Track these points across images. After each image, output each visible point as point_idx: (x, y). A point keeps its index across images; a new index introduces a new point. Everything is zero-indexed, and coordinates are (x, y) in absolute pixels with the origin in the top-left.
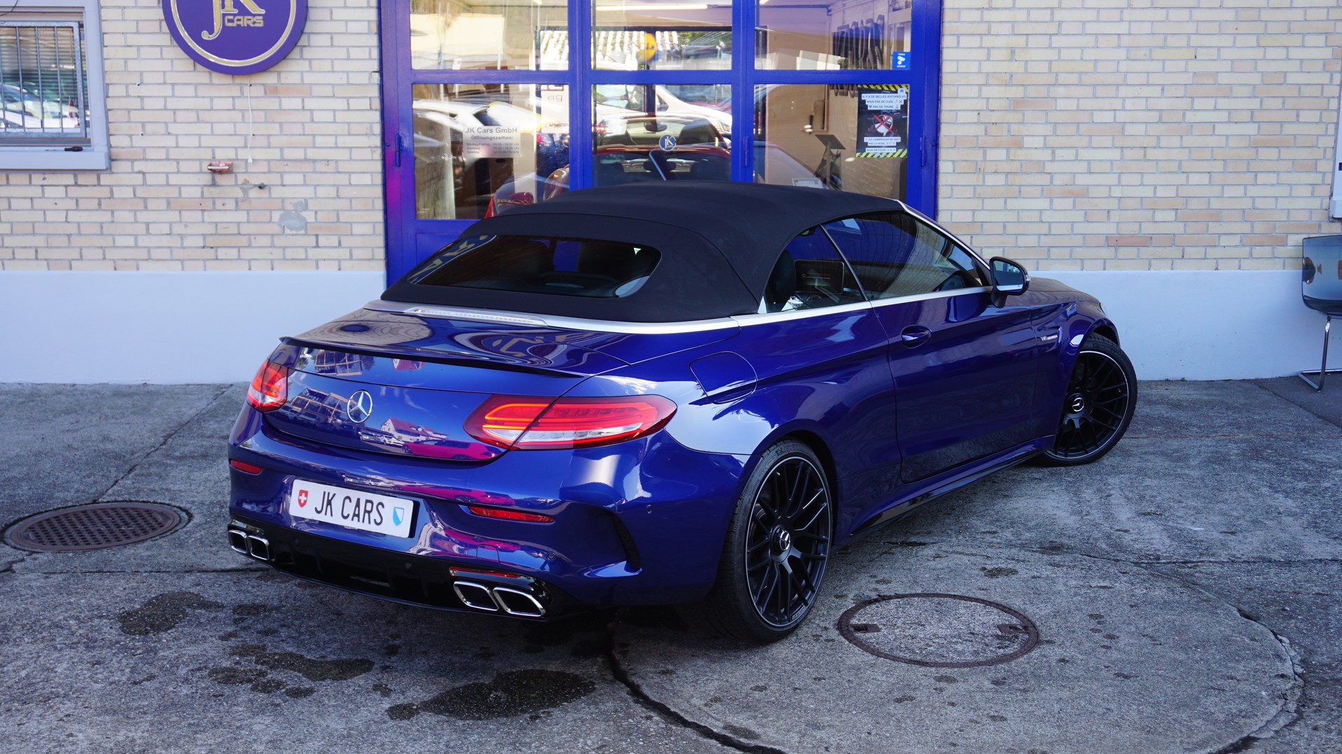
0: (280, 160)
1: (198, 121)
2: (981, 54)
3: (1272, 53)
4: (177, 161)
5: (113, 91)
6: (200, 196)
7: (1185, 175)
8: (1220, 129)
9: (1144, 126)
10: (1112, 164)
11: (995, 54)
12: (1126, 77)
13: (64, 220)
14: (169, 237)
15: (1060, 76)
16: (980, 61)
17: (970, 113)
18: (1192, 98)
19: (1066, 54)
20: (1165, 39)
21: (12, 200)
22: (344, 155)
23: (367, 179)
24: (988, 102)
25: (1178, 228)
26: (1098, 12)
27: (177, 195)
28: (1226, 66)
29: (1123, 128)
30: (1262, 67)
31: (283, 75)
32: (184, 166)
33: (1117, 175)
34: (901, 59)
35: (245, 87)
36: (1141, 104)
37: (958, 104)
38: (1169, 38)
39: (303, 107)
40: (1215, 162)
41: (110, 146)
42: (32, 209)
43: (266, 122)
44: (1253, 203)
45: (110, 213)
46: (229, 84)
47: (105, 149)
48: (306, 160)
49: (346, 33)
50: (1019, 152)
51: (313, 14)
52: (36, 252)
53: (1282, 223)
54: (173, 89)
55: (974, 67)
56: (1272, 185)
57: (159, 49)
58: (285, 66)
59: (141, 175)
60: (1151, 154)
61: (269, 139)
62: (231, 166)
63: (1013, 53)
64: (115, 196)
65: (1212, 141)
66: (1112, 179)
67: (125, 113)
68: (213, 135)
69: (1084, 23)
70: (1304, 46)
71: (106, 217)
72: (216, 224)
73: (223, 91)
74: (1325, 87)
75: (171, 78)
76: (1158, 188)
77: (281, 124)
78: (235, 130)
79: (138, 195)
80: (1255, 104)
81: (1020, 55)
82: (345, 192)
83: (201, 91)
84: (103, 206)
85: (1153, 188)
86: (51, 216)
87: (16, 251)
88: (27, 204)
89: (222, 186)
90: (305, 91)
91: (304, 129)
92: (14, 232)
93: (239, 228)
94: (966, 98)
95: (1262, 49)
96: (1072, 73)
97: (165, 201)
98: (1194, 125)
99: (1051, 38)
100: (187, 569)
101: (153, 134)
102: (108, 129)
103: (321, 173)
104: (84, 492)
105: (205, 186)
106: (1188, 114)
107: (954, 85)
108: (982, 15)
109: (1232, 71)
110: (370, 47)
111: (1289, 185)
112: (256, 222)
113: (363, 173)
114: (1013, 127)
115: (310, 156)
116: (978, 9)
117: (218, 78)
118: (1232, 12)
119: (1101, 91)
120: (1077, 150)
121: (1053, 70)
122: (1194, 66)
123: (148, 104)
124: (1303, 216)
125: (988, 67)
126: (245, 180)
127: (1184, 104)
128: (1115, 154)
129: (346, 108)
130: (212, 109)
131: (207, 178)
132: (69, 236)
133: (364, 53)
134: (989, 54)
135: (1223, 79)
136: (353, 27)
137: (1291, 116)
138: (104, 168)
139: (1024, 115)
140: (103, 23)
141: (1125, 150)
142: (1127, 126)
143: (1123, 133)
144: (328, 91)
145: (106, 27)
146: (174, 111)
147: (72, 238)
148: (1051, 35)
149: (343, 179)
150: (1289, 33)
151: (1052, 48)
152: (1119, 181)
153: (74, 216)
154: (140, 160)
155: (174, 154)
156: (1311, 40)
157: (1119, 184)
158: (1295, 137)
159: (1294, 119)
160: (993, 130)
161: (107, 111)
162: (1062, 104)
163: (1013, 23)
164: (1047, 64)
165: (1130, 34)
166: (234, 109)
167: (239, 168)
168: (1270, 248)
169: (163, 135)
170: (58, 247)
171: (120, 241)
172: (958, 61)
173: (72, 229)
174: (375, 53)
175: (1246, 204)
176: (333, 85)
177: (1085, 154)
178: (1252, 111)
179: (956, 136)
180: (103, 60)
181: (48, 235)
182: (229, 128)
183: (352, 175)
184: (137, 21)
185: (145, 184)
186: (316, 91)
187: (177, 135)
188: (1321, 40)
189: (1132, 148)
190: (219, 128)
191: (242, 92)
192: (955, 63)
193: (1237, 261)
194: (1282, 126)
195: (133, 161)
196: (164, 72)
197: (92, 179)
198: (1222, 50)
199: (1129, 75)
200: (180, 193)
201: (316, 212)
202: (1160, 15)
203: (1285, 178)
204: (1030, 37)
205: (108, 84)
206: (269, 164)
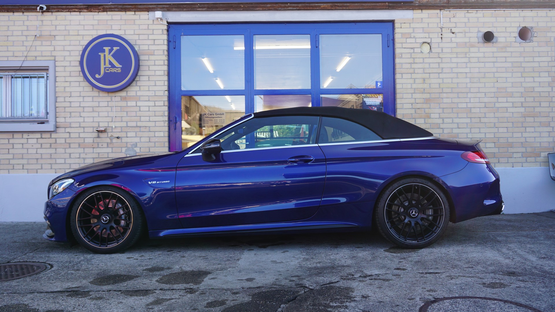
0: (126, 127)
1: (93, 111)
2: (412, 81)
3: (528, 80)
4: (84, 127)
5: (59, 100)
6: (92, 142)
7: (497, 128)
8: (510, 110)
9: (479, 109)
10: (467, 124)
11: (417, 81)
12: (470, 89)
13: (35, 152)
14: (79, 159)
15: (444, 89)
16: (411, 84)
17: (408, 104)
18: (497, 98)
19: (445, 81)
20: (485, 75)
21: (14, 145)
22: (153, 124)
23: (162, 134)
24: (415, 100)
25: (496, 150)
26: (457, 64)
27: (83, 142)
28: (510, 85)
29: (471, 110)
30: (524, 85)
31: (129, 92)
32: (86, 130)
33: (470, 129)
34: (379, 84)
35: (113, 97)
36: (477, 100)
37: (404, 101)
38: (486, 74)
39: (136, 105)
40: (509, 123)
41: (56, 122)
42: (23, 148)
43: (121, 111)
44: (526, 139)
45: (55, 149)
46: (106, 96)
47: (54, 123)
48: (137, 126)
49: (155, 75)
50: (429, 120)
51: (141, 68)
52: (23, 166)
53: (538, 148)
54: (83, 99)
55: (409, 86)
56: (533, 132)
57: (78, 83)
58: (129, 89)
59: (68, 134)
60: (483, 120)
61: (122, 118)
62: (106, 129)
63: (424, 80)
64: (57, 142)
65: (507, 115)
66: (468, 130)
67: (63, 108)
68: (99, 117)
69: (452, 68)
70: (540, 77)
71: (53, 151)
72: (99, 153)
73: (104, 99)
74: (550, 92)
75: (83, 94)
76: (487, 134)
77: (127, 112)
78: (108, 115)
79: (67, 142)
80: (523, 100)
81: (427, 81)
82: (153, 140)
83: (95, 99)
84: (52, 147)
85: (484, 134)
86: (30, 151)
87: (15, 166)
88: (21, 146)
89: (102, 138)
90: (137, 98)
91: (136, 114)
92: (14, 158)
93: (108, 155)
94: (406, 98)
95: (523, 78)
96: (448, 88)
97: (78, 144)
98: (499, 108)
99: (439, 75)
100: (32, 292)
101: (74, 117)
102: (56, 115)
103: (143, 132)
104: (6, 258)
105: (95, 137)
106: (496, 104)
107: (401, 93)
108: (411, 66)
109: (512, 87)
110: (164, 81)
111: (539, 132)
112: (116, 152)
113: (160, 131)
114: (426, 110)
115: (138, 125)
116: (409, 63)
117: (102, 94)
118: (510, 64)
119: (460, 95)
120: (453, 119)
121: (441, 87)
122: (497, 85)
123: (73, 104)
124: (546, 145)
125: (414, 86)
126: (111, 135)
127: (494, 100)
128: (468, 120)
129: (154, 105)
130: (99, 106)
131: (96, 135)
132: (37, 159)
133: (162, 83)
134: (415, 81)
135: (509, 90)
136: (158, 73)
137: (538, 104)
138: (53, 130)
139: (430, 105)
140: (56, 73)
141: (472, 119)
142: (472, 109)
143: (471, 112)
144: (147, 98)
145: (57, 74)
146: (84, 107)
147: (39, 160)
148: (439, 73)
149: (152, 134)
150: (534, 71)
151: (440, 78)
152: (471, 131)
153: (40, 151)
154: (68, 127)
155: (82, 125)
156: (542, 74)
157: (471, 132)
158: (540, 113)
159: (539, 106)
160: (418, 111)
161: (56, 107)
162: (445, 100)
163: (424, 69)
164: (438, 85)
165: (470, 73)
166: (108, 106)
167: (109, 130)
168: (534, 158)
169: (78, 117)
170: (32, 164)
171: (58, 161)
172: (402, 84)
173: (39, 156)
174: (166, 83)
175: (523, 140)
176: (149, 96)
177: (456, 120)
178: (522, 103)
179: (403, 114)
180: (55, 87)
181: (29, 159)
182: (106, 114)
183: (156, 133)
184: (70, 72)
185: (70, 137)
186: (142, 98)
187: (84, 117)
188: (546, 74)
189: (475, 118)
190: (101, 114)
191: (111, 99)
192: (401, 85)
193: (521, 164)
194: (534, 108)
195: (65, 128)
196: (80, 92)
197: (47, 135)
198: (508, 78)
199: (471, 88)
200: (84, 141)
201: (140, 148)
202: (482, 65)
203: (538, 129)
204: (431, 74)
205: (57, 97)
206: (121, 128)
